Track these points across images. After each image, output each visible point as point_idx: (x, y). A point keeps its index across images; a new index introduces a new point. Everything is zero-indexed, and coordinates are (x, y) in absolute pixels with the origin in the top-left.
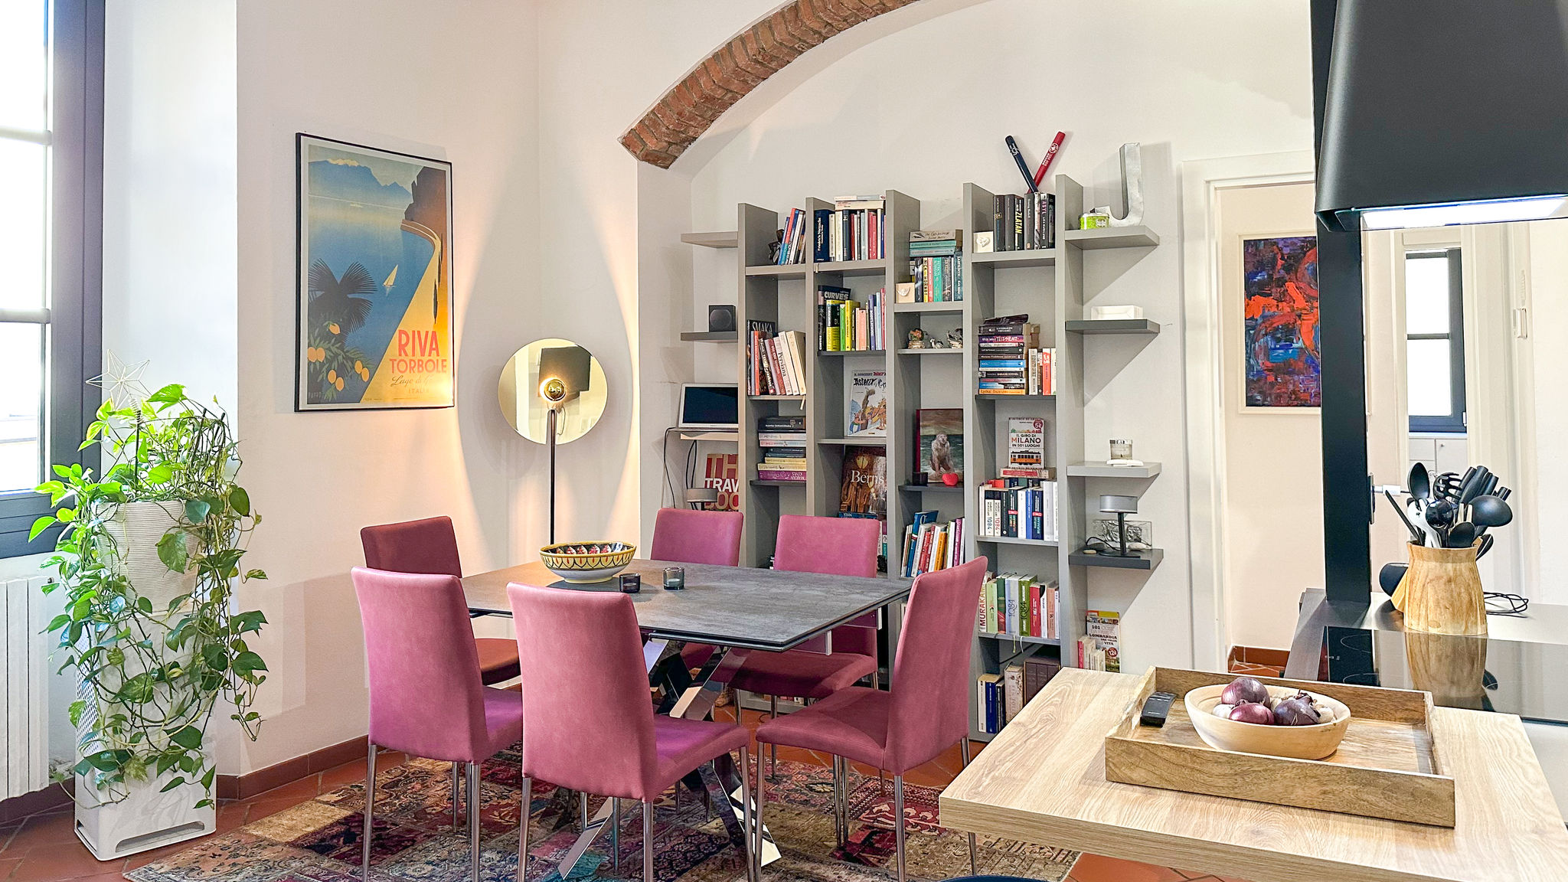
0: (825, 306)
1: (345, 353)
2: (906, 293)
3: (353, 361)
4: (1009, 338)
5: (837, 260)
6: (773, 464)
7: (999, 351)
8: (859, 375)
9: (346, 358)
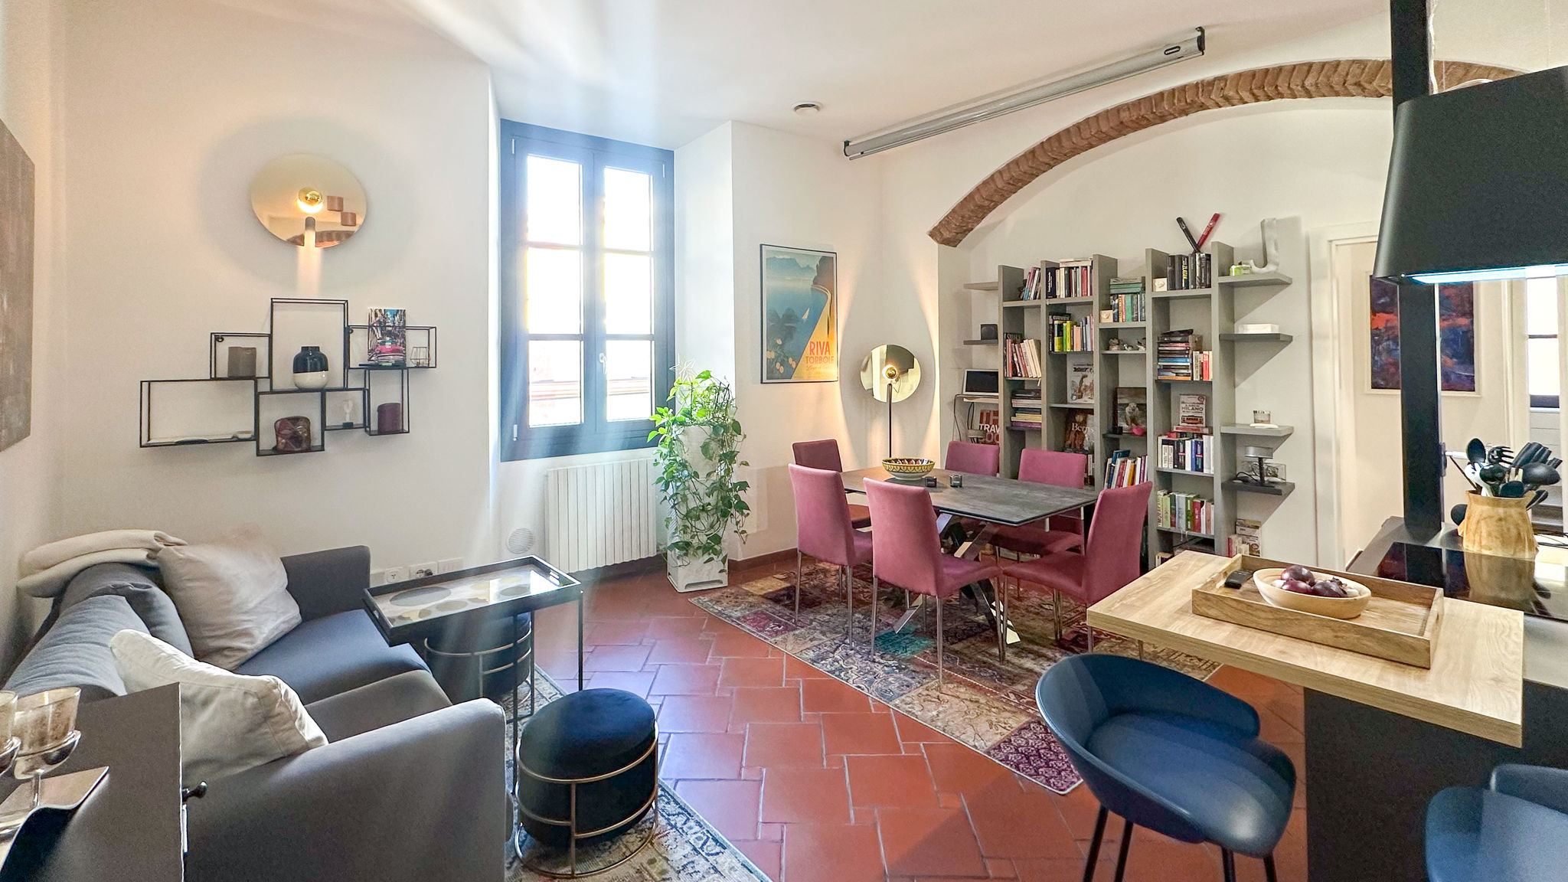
0: (1053, 325)
1: (784, 354)
2: (1107, 317)
3: (788, 358)
4: (1179, 344)
5: (1061, 297)
6: (1020, 417)
7: (1171, 352)
8: (1078, 365)
9: (785, 356)
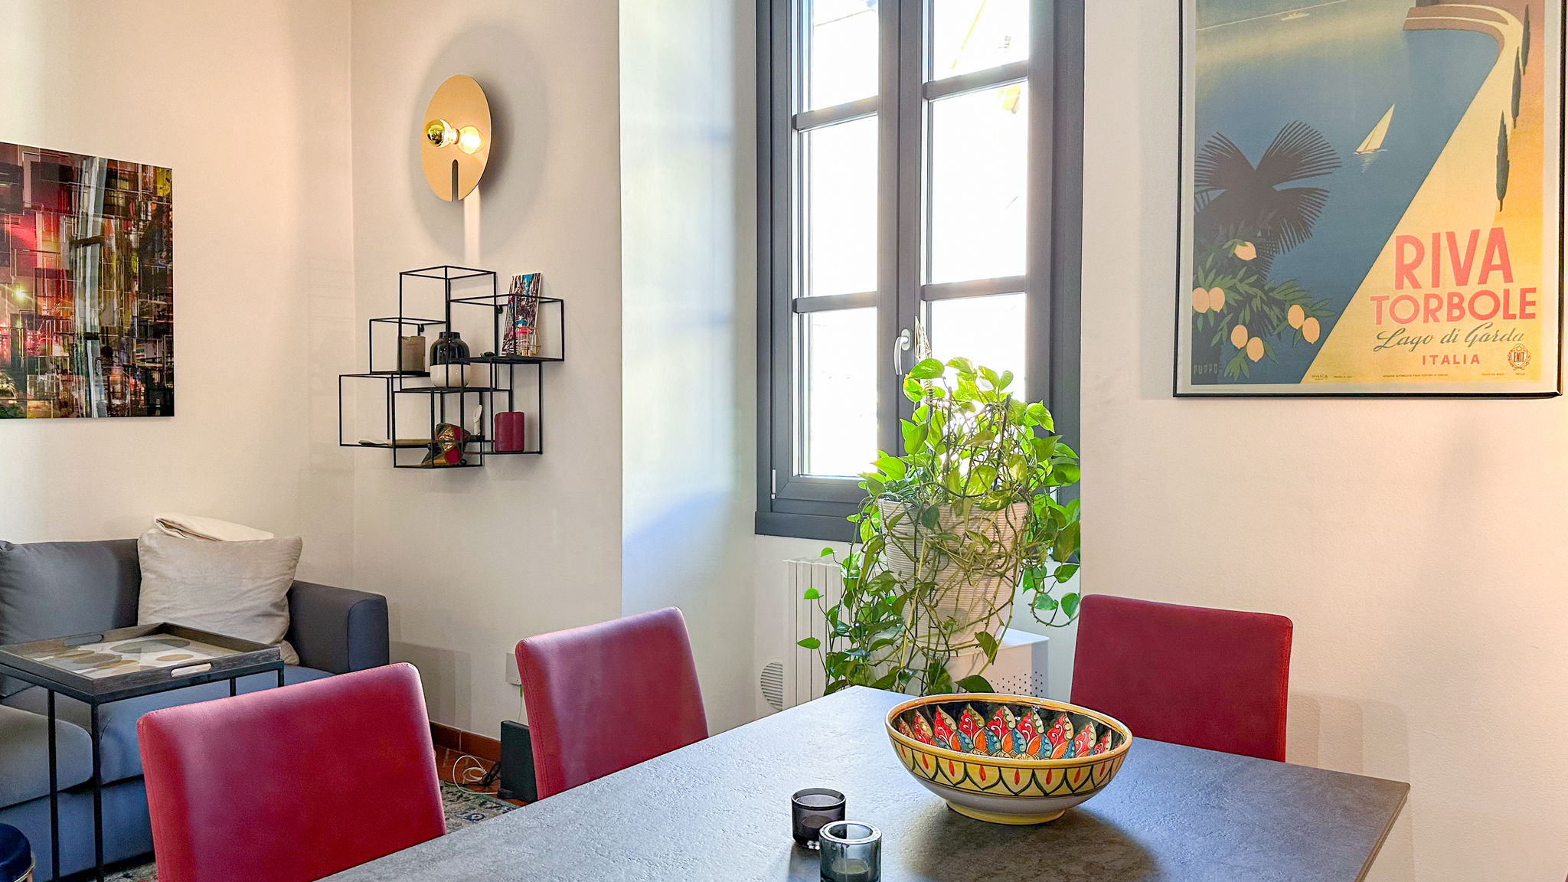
1: (1266, 293)
3: (1283, 307)
9: (1271, 302)
